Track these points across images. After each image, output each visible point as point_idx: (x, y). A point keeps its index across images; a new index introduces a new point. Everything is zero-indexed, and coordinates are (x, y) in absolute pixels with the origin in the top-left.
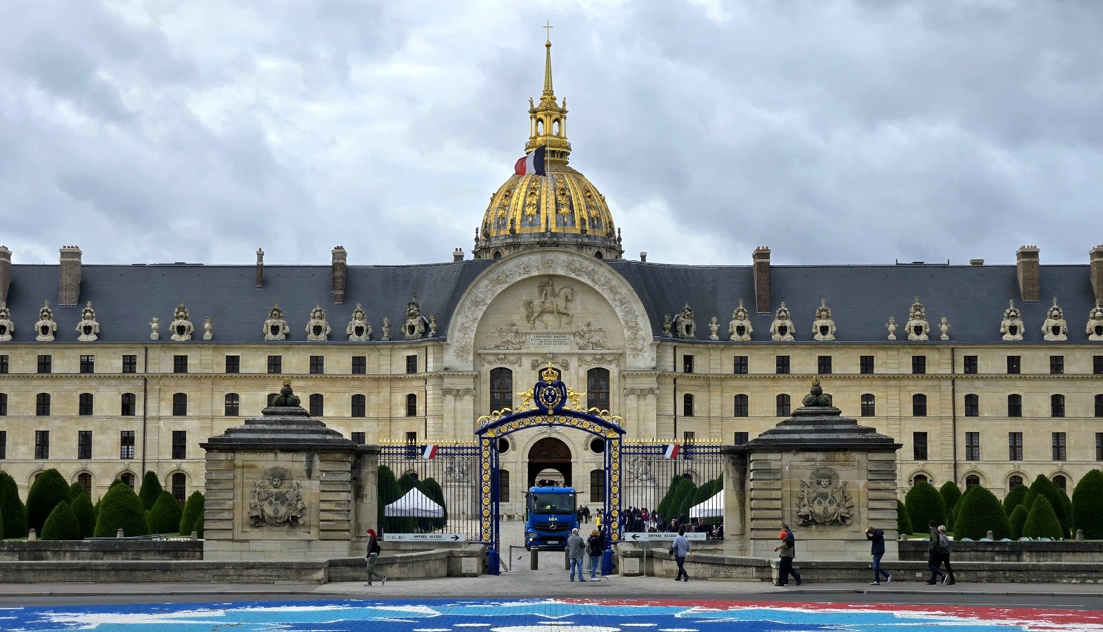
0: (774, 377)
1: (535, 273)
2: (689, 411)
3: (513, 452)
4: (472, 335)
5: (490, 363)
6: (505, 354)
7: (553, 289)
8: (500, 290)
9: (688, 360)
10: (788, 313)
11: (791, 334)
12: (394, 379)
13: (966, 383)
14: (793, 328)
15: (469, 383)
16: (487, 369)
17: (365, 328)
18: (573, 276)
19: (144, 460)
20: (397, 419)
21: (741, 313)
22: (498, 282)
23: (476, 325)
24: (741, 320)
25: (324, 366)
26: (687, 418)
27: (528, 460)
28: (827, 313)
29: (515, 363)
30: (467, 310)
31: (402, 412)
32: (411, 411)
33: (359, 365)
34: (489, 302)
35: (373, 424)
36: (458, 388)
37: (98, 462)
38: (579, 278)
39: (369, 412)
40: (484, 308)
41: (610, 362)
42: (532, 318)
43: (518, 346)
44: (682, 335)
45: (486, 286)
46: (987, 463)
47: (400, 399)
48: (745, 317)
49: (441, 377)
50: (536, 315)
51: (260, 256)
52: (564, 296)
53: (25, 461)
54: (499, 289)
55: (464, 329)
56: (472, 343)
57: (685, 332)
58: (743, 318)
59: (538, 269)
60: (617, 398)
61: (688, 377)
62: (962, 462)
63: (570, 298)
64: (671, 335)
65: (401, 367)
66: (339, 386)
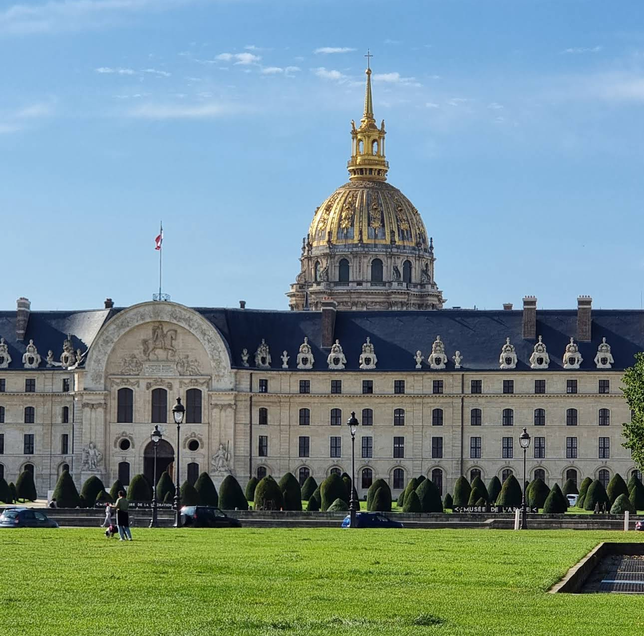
0: (328, 397)
1: (148, 320)
2: (263, 420)
3: (133, 450)
4: (104, 364)
5: (117, 384)
6: (127, 379)
7: (163, 332)
8: (123, 333)
9: (264, 384)
10: (341, 348)
11: (343, 364)
12: (54, 395)
13: (473, 400)
14: (344, 359)
15: (100, 399)
16: (115, 389)
17: (35, 359)
18: (175, 322)
20: (56, 425)
21: (306, 349)
22: (122, 326)
23: (107, 357)
24: (306, 353)
25: (6, 387)
26: (263, 426)
27: (143, 455)
28: (371, 349)
29: (134, 385)
30: (100, 346)
31: (59, 419)
32: (65, 419)
33: (30, 386)
34: (115, 340)
35: (40, 428)
36: (93, 403)
38: (180, 324)
39: (37, 419)
40: (112, 345)
41: (203, 384)
42: (148, 353)
43: (137, 373)
44: (259, 364)
45: (114, 329)
46: (485, 460)
47: (59, 410)
48: (309, 351)
49: (82, 395)
50: (150, 350)
52: (170, 337)
54: (123, 332)
55: (98, 361)
56: (103, 370)
57: (260, 362)
58: (307, 352)
59: (151, 317)
60: (206, 411)
61: (262, 395)
62: (468, 459)
63: (174, 337)
64: (247, 365)
65: (59, 387)
66: (16, 400)
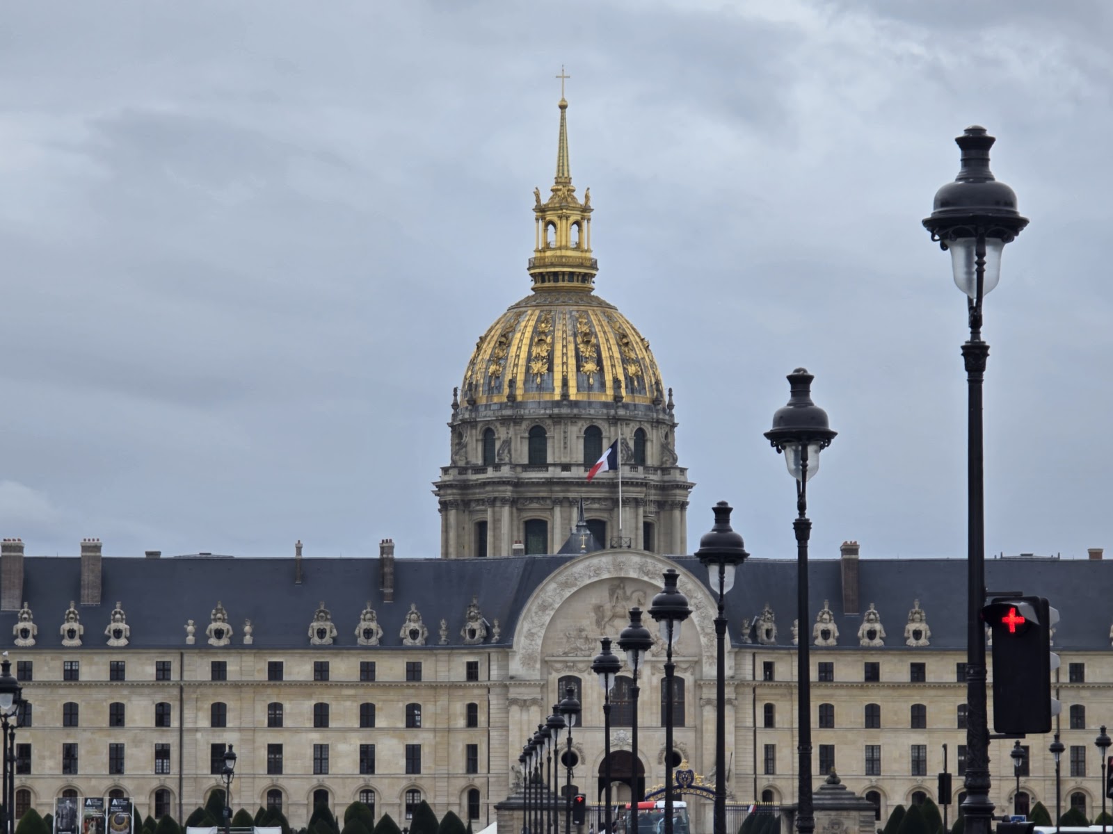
0: (862, 686)
1: (606, 576)
2: (769, 722)
3: (583, 767)
4: (540, 642)
5: (557, 671)
6: (573, 662)
7: (625, 593)
8: (569, 594)
9: (769, 667)
10: (878, 616)
11: (881, 638)
12: (453, 686)
13: (1072, 693)
14: (883, 632)
15: (535, 693)
16: (555, 676)
17: (420, 632)
18: (646, 579)
19: (181, 775)
20: (456, 730)
21: (826, 616)
22: (566, 585)
23: (543, 631)
24: (826, 623)
25: (376, 673)
26: (769, 730)
27: (598, 775)
28: (921, 616)
29: (584, 671)
30: (533, 615)
31: (462, 722)
32: (472, 721)
33: (414, 672)
34: (557, 606)
35: (430, 736)
36: (525, 698)
37: (132, 778)
38: (653, 581)
39: (426, 722)
40: (552, 613)
41: (685, 670)
42: (603, 623)
43: (587, 653)
44: (762, 640)
45: (555, 589)
47: (460, 708)
48: (830, 620)
49: (506, 687)
50: (606, 619)
51: (299, 549)
52: (637, 600)
53: (53, 777)
54: (567, 594)
55: (531, 635)
56: (539, 650)
57: (764, 637)
58: (828, 621)
59: (609, 572)
60: (692, 709)
61: (768, 685)
62: (1068, 778)
63: (642, 601)
64: (749, 641)
65: (460, 673)
66: (392, 695)
